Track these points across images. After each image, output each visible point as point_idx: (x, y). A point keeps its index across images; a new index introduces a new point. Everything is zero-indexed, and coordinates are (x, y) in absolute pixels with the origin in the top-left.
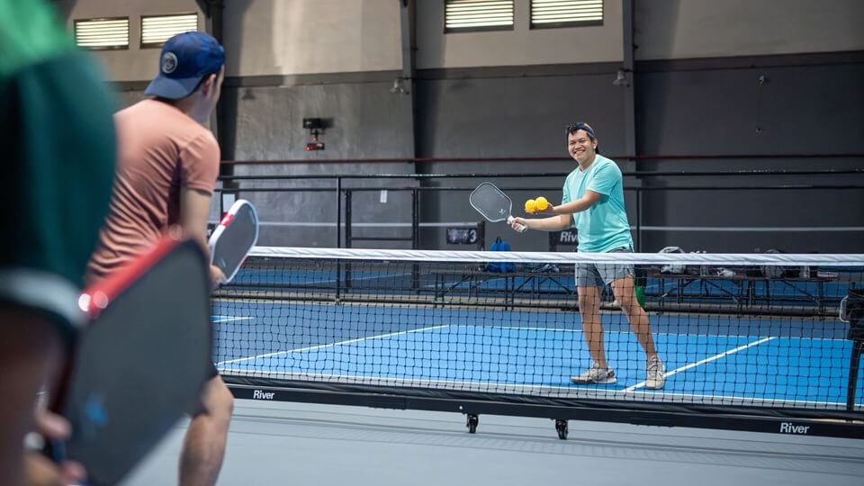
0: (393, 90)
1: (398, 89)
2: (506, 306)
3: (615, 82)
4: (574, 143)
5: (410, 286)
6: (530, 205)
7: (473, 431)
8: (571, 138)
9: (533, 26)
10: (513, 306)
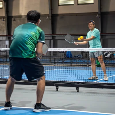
0: (47, 19)
1: (48, 18)
2: (70, 65)
3: (97, 17)
4: (90, 25)
5: (49, 61)
6: (79, 39)
7: (57, 90)
8: (89, 24)
9: (78, 4)
10: (72, 65)
